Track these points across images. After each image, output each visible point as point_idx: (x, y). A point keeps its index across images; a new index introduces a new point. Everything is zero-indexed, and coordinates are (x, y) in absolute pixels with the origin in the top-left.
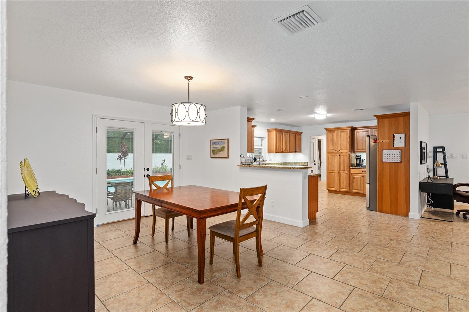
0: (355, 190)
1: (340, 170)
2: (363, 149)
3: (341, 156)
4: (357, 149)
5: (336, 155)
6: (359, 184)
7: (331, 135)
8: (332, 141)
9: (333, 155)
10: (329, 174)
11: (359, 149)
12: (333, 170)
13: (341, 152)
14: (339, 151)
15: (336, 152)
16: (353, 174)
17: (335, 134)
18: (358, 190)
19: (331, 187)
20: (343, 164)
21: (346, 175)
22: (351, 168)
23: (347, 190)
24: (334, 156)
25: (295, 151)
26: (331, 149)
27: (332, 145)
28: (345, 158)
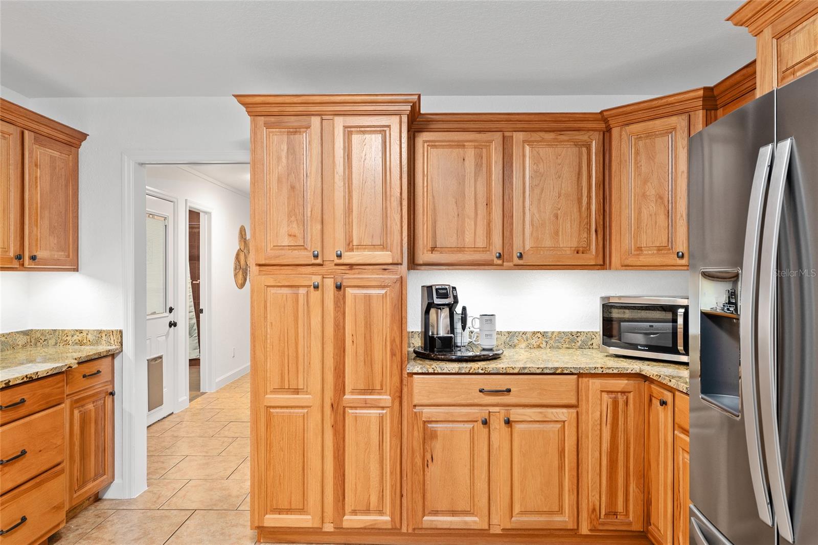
0: (436, 513)
1: (340, 389)
2: (461, 249)
3: (349, 291)
4: (430, 245)
5: (316, 287)
6: (462, 471)
7: (284, 147)
8: (293, 188)
9: (298, 287)
10: (269, 418)
11: (442, 250)
12: (297, 391)
13: (351, 266)
14: (339, 256)
15: (317, 261)
16: (426, 410)
17: (309, 141)
18: (453, 513)
19: (280, 511)
20: (361, 351)
21: (381, 418)
22: (411, 374)
23: (385, 519)
24: (302, 291)
25: (19, 257)
26: (286, 242)
27: (291, 213)
28: (376, 306)
